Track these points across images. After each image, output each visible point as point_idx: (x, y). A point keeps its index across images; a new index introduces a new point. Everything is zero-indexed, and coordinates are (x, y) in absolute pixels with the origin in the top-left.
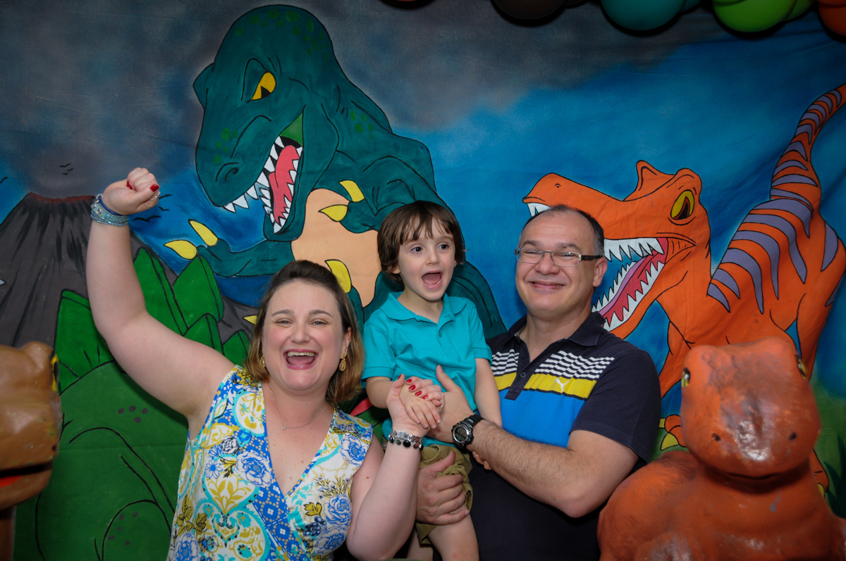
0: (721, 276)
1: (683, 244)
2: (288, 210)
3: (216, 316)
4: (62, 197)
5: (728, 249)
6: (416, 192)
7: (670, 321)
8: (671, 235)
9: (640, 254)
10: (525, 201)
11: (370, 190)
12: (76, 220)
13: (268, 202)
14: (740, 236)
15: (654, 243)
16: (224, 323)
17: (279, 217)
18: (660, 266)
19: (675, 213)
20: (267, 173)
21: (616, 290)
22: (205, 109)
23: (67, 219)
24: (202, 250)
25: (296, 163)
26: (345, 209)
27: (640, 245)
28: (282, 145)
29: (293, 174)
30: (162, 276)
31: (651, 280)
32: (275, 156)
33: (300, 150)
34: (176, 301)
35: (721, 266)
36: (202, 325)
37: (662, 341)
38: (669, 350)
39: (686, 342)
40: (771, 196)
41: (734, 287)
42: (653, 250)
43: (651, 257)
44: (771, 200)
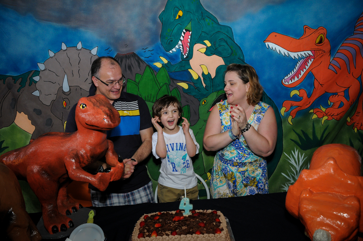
0: (334, 62)
1: (320, 52)
2: (188, 51)
3: (169, 84)
4: (125, 53)
5: (337, 53)
6: (228, 42)
7: (315, 78)
8: (316, 49)
9: (305, 56)
10: (264, 42)
11: (213, 43)
12: (129, 59)
13: (182, 49)
14: (342, 48)
15: (310, 53)
16: (171, 85)
17: (185, 53)
18: (312, 60)
19: (317, 42)
20: (181, 40)
21: (296, 69)
22: (162, 24)
23: (127, 59)
24: (163, 65)
25: (190, 37)
26: (206, 49)
27: (305, 53)
28: (185, 32)
29: (189, 40)
30: (153, 73)
31: (309, 65)
32: (183, 35)
33: (191, 33)
34: (157, 80)
35: (334, 59)
36: (165, 87)
37: (312, 85)
38: (314, 87)
39: (321, 84)
40: (354, 33)
41: (338, 66)
42: (309, 55)
43: (309, 57)
44: (354, 35)
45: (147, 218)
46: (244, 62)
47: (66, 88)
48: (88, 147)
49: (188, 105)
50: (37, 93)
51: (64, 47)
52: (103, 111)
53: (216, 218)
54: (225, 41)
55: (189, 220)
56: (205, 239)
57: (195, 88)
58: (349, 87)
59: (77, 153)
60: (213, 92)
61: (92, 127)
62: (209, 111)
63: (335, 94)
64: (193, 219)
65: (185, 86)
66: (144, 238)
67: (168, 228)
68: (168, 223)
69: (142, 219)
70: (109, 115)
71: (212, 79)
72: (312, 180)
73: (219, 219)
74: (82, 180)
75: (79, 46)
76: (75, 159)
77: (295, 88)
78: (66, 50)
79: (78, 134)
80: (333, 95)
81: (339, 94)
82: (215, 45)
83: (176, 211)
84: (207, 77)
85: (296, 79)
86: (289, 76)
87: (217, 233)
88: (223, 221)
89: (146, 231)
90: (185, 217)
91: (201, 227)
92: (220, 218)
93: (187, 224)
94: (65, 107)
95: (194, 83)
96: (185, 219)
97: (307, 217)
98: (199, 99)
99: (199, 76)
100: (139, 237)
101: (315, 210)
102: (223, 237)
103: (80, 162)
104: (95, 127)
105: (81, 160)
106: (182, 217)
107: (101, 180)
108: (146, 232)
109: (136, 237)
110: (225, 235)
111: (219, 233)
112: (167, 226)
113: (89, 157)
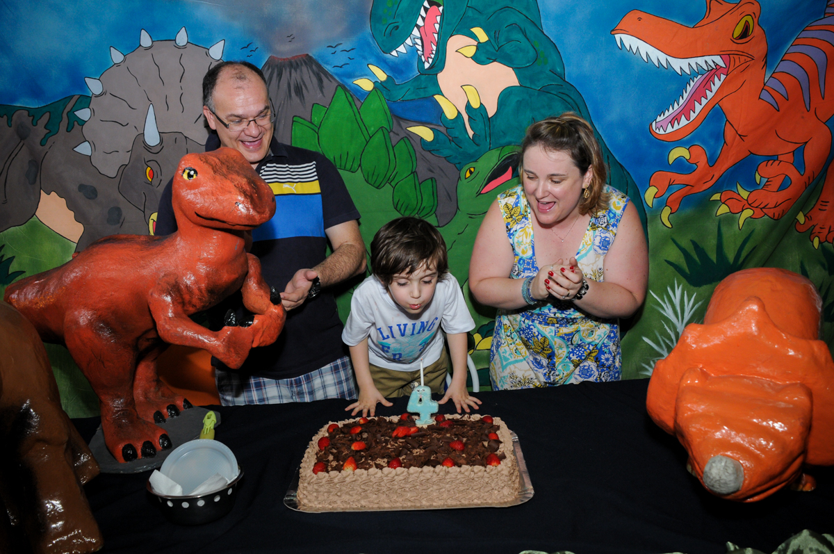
0: (773, 84)
1: (743, 59)
2: (434, 52)
3: (388, 128)
4: (289, 57)
5: (781, 61)
6: (527, 32)
7: (727, 120)
8: (733, 52)
9: (706, 69)
10: (612, 33)
11: (492, 33)
12: (298, 70)
13: (420, 48)
14: (793, 49)
15: (718, 60)
16: (394, 133)
17: (428, 57)
18: (723, 77)
19: (736, 35)
20: (418, 27)
21: (685, 98)
23: (293, 71)
24: (377, 84)
25: (438, 18)
26: (475, 48)
27: (706, 62)
28: (428, 6)
29: (437, 26)
30: (353, 103)
31: (714, 89)
32: (424, 15)
33: (441, 9)
34: (361, 119)
35: (774, 75)
36: (380, 135)
37: (719, 136)
38: (725, 142)
39: (740, 135)
40: (825, 14)
41: (783, 91)
42: (716, 65)
43: (715, 71)
44: (824, 18)
45: (334, 431)
46: (564, 80)
47: (152, 138)
48: (202, 269)
49: (432, 179)
50: (84, 149)
51: (146, 40)
52: (235, 186)
53: (490, 432)
54: (521, 29)
55: (430, 434)
56: (462, 476)
57: (450, 140)
58: (806, 143)
59: (176, 282)
60: (490, 149)
61: (212, 223)
62: (480, 194)
63: (772, 158)
64: (439, 434)
65: (426, 133)
66: (328, 472)
67: (382, 451)
68: (381, 442)
69: (324, 432)
70: (249, 194)
71: (489, 119)
72: (708, 347)
73: (497, 435)
74: (187, 344)
75: (182, 38)
76: (171, 296)
77: (679, 143)
78: (150, 47)
79: (179, 239)
80: (769, 161)
81: (781, 158)
82: (496, 38)
83: (400, 416)
84: (477, 114)
85: (684, 122)
86: (667, 114)
87: (490, 464)
88: (505, 439)
89: (331, 458)
90: (421, 429)
91: (455, 450)
92: (498, 432)
93: (424, 444)
94: (150, 180)
95: (447, 128)
96: (420, 433)
97: (693, 429)
98: (458, 166)
99: (459, 112)
100: (315, 471)
101: (712, 414)
102: (503, 472)
103: (183, 303)
104: (217, 222)
105: (187, 297)
106: (413, 430)
107: (231, 343)
108: (332, 461)
109: (309, 471)
110: (509, 469)
111: (495, 464)
112: (380, 447)
113: (203, 291)
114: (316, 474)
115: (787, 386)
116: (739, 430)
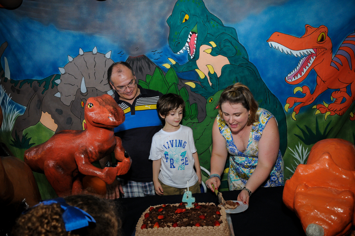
0: (336, 59)
1: (322, 50)
2: (194, 52)
3: (177, 83)
4: (137, 56)
5: (338, 50)
6: (232, 42)
7: (317, 75)
8: (318, 47)
9: (307, 54)
10: (267, 41)
11: (218, 43)
13: (189, 51)
14: (343, 45)
15: (312, 50)
16: (179, 85)
17: (192, 54)
18: (314, 57)
19: (319, 40)
20: (188, 42)
21: (299, 67)
22: (170, 27)
23: (138, 62)
24: (172, 66)
25: (196, 39)
27: (307, 51)
28: (192, 34)
29: (195, 42)
30: (162, 74)
31: (311, 62)
33: (197, 35)
34: (166, 80)
35: (336, 56)
36: (173, 86)
37: (314, 82)
38: (317, 84)
39: (323, 81)
41: (340, 62)
42: (311, 53)
43: (311, 55)
45: (152, 210)
46: (248, 61)
47: (84, 90)
48: (97, 144)
49: (195, 103)
52: (108, 110)
53: (217, 211)
54: (230, 41)
55: (191, 212)
56: (203, 231)
57: (202, 87)
58: (351, 83)
59: (86, 149)
60: (219, 91)
61: (98, 125)
62: (215, 109)
64: (195, 212)
65: (192, 85)
66: (147, 228)
67: (170, 219)
68: (170, 215)
69: (147, 211)
70: (113, 113)
71: (218, 78)
72: (307, 174)
73: (220, 212)
76: (84, 155)
77: (298, 85)
79: (87, 132)
80: (336, 91)
81: (341, 90)
82: (220, 45)
83: (179, 204)
84: (213, 76)
85: (299, 76)
86: (292, 73)
87: (215, 225)
88: (223, 214)
89: (149, 222)
90: (188, 210)
91: (201, 219)
92: (220, 211)
93: (188, 216)
94: (83, 106)
95: (201, 82)
96: (187, 211)
97: (301, 211)
98: (206, 97)
99: (205, 76)
100: (142, 228)
101: (309, 204)
102: (221, 229)
103: (89, 158)
104: (101, 125)
105: (90, 155)
106: (184, 210)
107: (108, 174)
108: (149, 223)
109: (139, 228)
110: (223, 228)
111: (218, 225)
112: (169, 218)
113: (97, 153)
114: (142, 229)
115: (343, 191)
116: (321, 212)
